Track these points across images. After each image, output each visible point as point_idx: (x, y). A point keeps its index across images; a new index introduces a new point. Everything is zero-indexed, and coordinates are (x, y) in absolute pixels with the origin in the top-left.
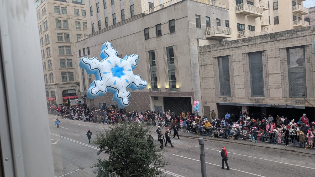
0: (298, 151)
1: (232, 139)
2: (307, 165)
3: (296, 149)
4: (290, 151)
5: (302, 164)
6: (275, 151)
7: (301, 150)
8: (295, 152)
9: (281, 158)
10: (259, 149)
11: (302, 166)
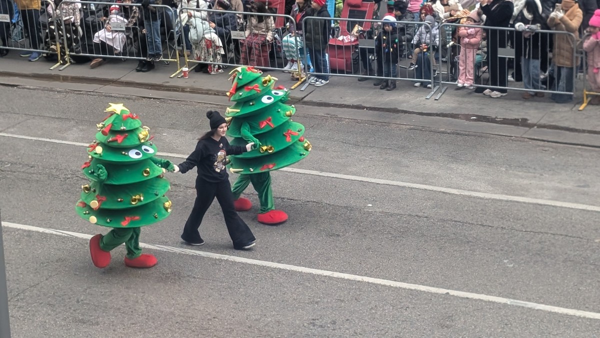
0: (543, 122)
1: (185, 69)
2: (584, 194)
3: (533, 113)
4: (505, 122)
5: (559, 191)
6: (422, 129)
7: (561, 114)
8: (531, 126)
9: (454, 166)
10: (340, 120)
11: (556, 199)
